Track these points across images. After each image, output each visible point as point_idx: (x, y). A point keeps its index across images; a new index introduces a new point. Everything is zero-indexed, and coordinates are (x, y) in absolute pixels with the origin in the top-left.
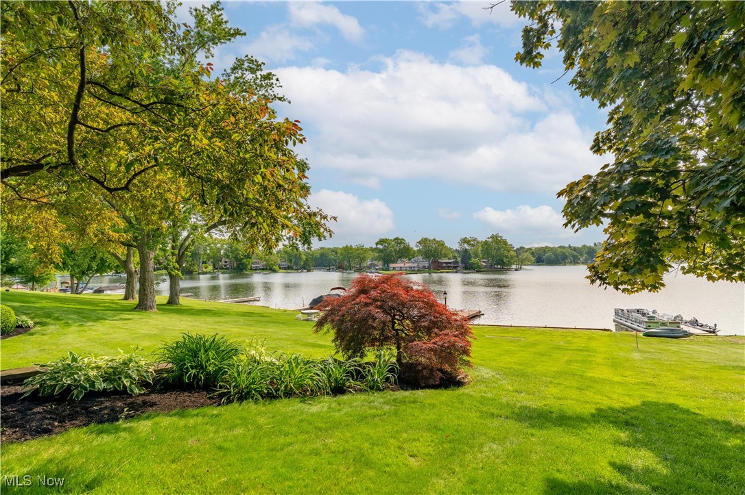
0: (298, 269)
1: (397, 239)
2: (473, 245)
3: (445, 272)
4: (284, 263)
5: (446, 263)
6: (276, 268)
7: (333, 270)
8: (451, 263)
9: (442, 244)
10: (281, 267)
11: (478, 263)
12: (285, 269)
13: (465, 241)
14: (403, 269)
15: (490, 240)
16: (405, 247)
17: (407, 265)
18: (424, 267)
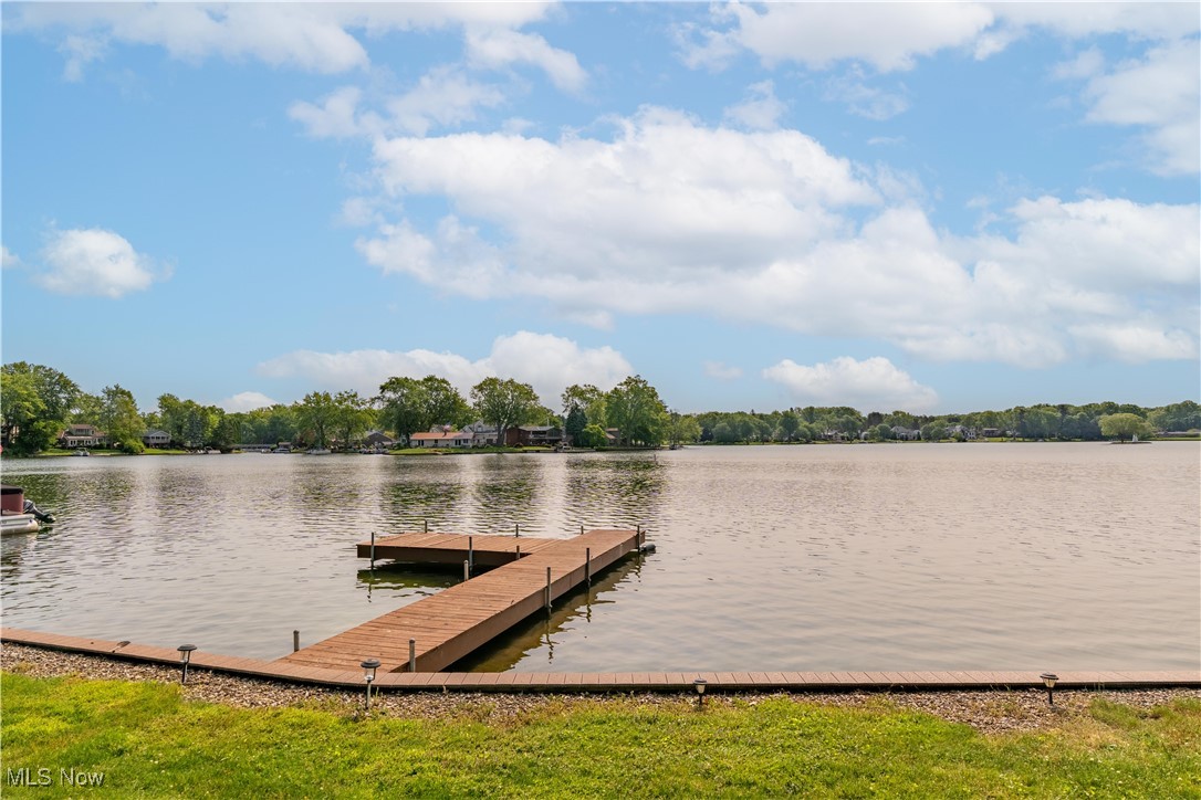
0: (198, 448)
1: (431, 379)
2: (590, 401)
3: (532, 452)
4: (159, 434)
5: (535, 433)
6: (136, 444)
7: (286, 450)
8: (544, 432)
9: (526, 392)
10: (152, 441)
11: (600, 432)
12: (161, 446)
13: (575, 391)
14: (440, 444)
15: (624, 388)
16: (447, 398)
17: (450, 436)
18: (490, 441)
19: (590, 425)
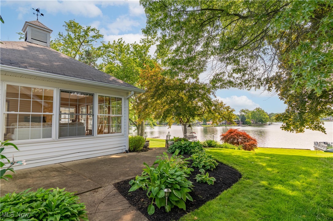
2: (246, 113)
8: (236, 121)
11: (249, 121)
13: (242, 111)
15: (256, 110)
18: (223, 123)
19: (247, 120)
